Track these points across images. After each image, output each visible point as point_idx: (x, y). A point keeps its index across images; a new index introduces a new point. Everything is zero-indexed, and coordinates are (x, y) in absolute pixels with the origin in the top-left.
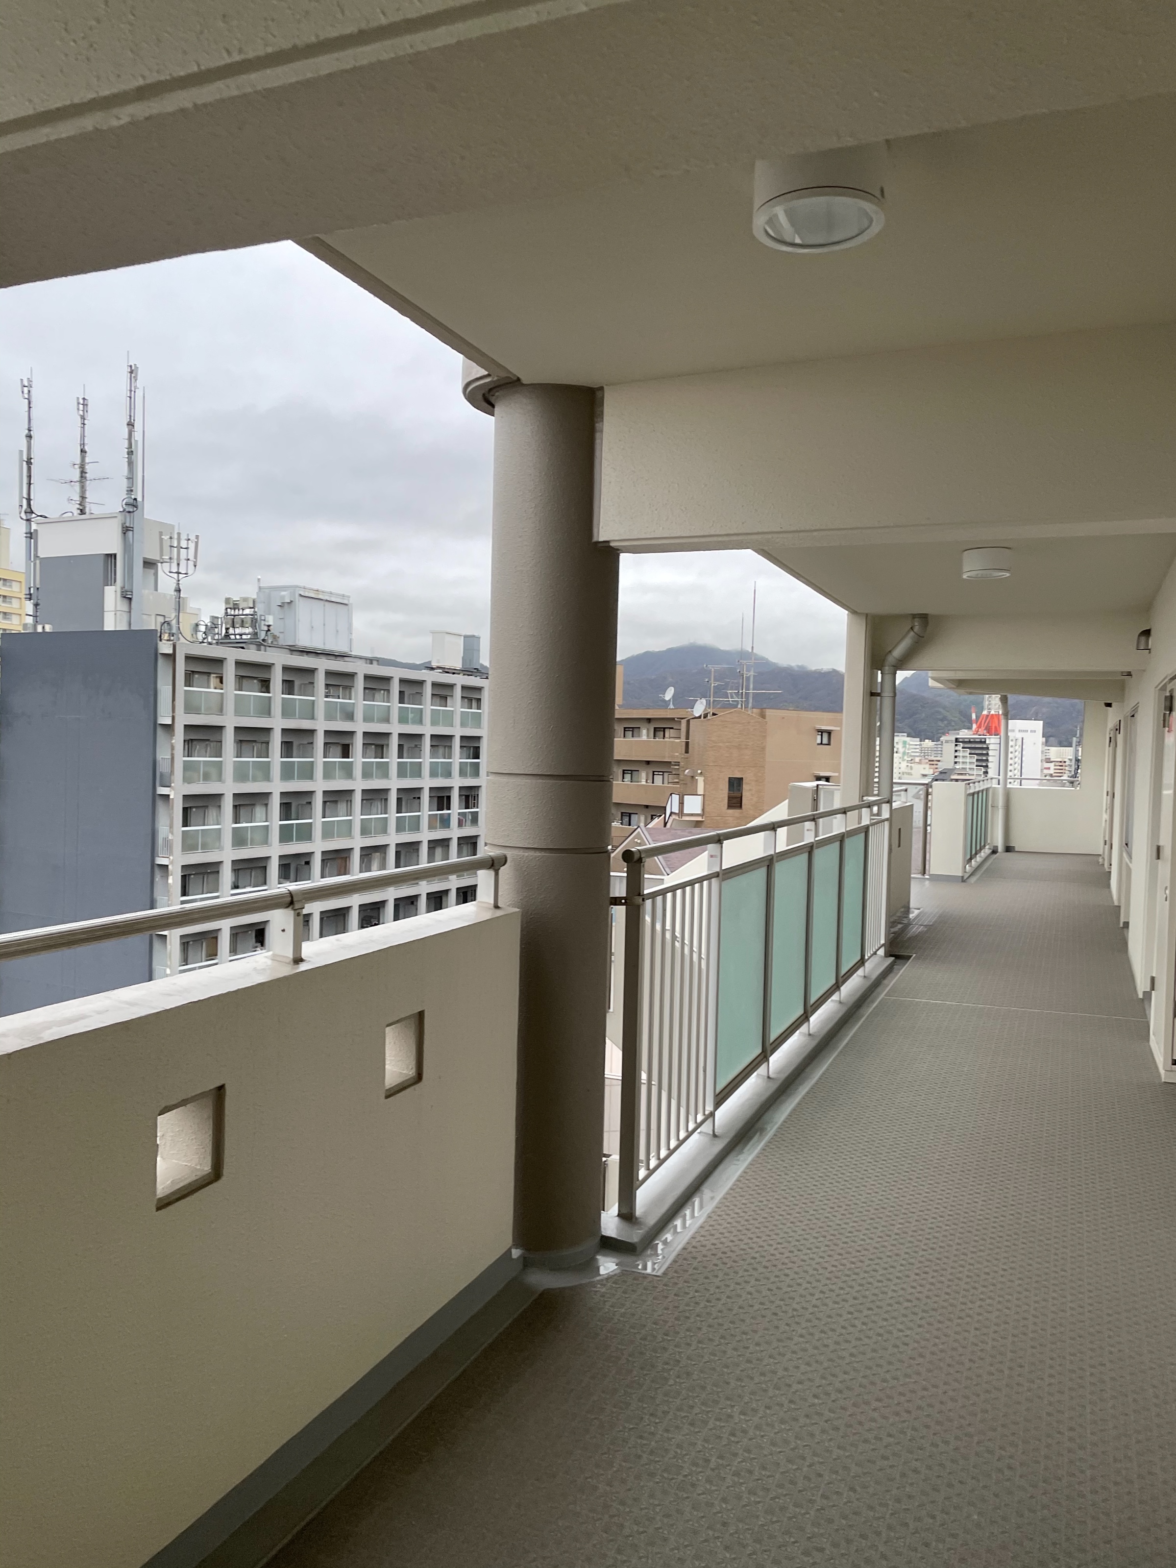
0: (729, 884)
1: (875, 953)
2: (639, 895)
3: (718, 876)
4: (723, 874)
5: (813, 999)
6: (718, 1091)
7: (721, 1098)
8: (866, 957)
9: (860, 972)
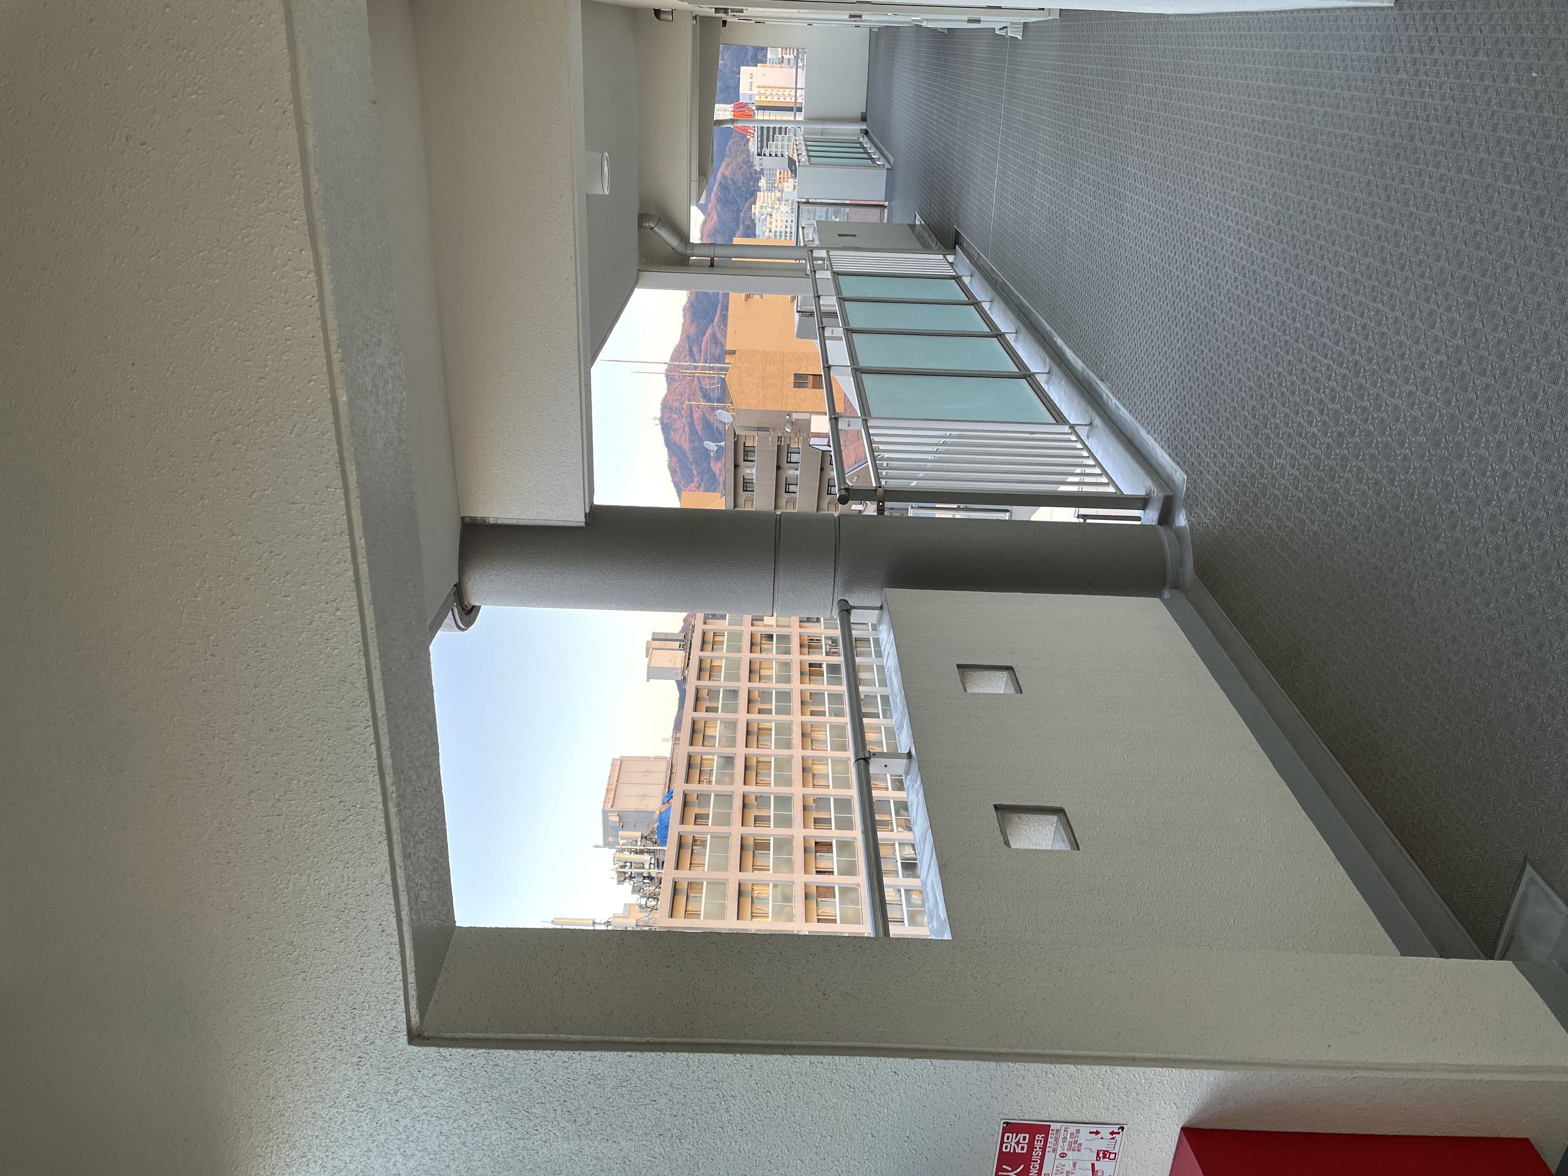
0: (874, 411)
1: (951, 264)
2: (876, 490)
3: (866, 420)
4: (865, 415)
5: (986, 329)
6: (1054, 422)
7: (1060, 419)
8: (954, 274)
9: (966, 280)
